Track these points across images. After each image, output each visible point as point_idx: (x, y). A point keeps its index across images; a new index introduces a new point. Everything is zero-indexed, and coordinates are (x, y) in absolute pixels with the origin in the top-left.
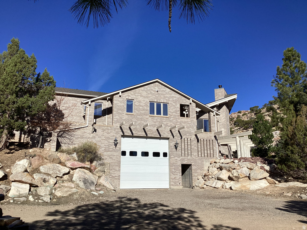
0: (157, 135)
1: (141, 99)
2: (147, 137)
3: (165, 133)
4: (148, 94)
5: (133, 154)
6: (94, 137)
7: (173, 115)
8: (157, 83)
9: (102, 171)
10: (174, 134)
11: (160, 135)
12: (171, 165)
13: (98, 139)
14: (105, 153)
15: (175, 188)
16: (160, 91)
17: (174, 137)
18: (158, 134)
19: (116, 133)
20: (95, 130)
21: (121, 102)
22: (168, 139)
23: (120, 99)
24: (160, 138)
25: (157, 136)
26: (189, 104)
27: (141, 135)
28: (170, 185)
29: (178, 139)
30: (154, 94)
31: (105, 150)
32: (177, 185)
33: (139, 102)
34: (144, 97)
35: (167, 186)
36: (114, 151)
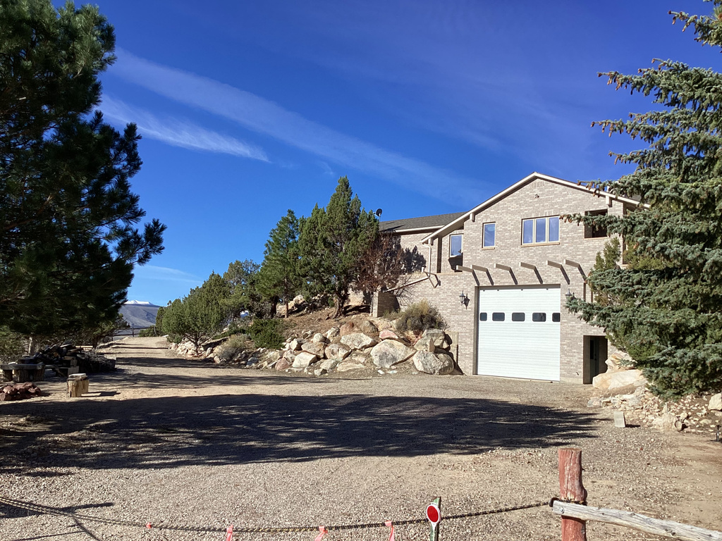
0: (535, 281)
1: (507, 218)
2: (516, 286)
3: (552, 275)
4: (520, 205)
5: (499, 317)
6: (437, 294)
7: (568, 237)
8: (538, 180)
9: (424, 345)
10: (569, 276)
11: (541, 281)
12: (563, 337)
13: (442, 296)
14: (452, 318)
15: (569, 381)
16: (543, 194)
17: (568, 281)
18: (538, 280)
19: (467, 285)
20: (439, 283)
21: (475, 231)
22: (558, 286)
23: (474, 226)
24: (542, 286)
25: (535, 283)
26: (605, 208)
27: (506, 284)
28: (561, 375)
29: (578, 286)
30: (531, 202)
31: (452, 313)
32: (574, 377)
33: (505, 224)
34: (513, 213)
35: (553, 374)
36: (464, 313)
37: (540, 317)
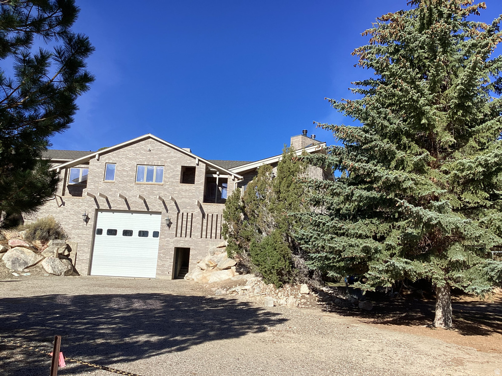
0: (144, 209)
1: (126, 161)
2: (129, 211)
3: (156, 206)
4: (136, 155)
5: (112, 232)
6: (61, 212)
7: (169, 181)
8: (150, 139)
9: (51, 252)
10: (168, 207)
11: (148, 209)
12: (161, 248)
13: (65, 214)
14: (73, 231)
15: (162, 278)
16: (154, 149)
17: (167, 211)
18: (146, 208)
19: (88, 207)
20: (63, 204)
21: (99, 168)
22: (160, 213)
23: (98, 163)
24: (148, 212)
25: (143, 210)
26: (194, 166)
27: (122, 209)
28: (157, 274)
29: (173, 214)
30: (144, 154)
31: (73, 228)
32: (166, 275)
33: (124, 165)
34: (131, 159)
35: (153, 275)
36: (84, 228)
37: (143, 234)
